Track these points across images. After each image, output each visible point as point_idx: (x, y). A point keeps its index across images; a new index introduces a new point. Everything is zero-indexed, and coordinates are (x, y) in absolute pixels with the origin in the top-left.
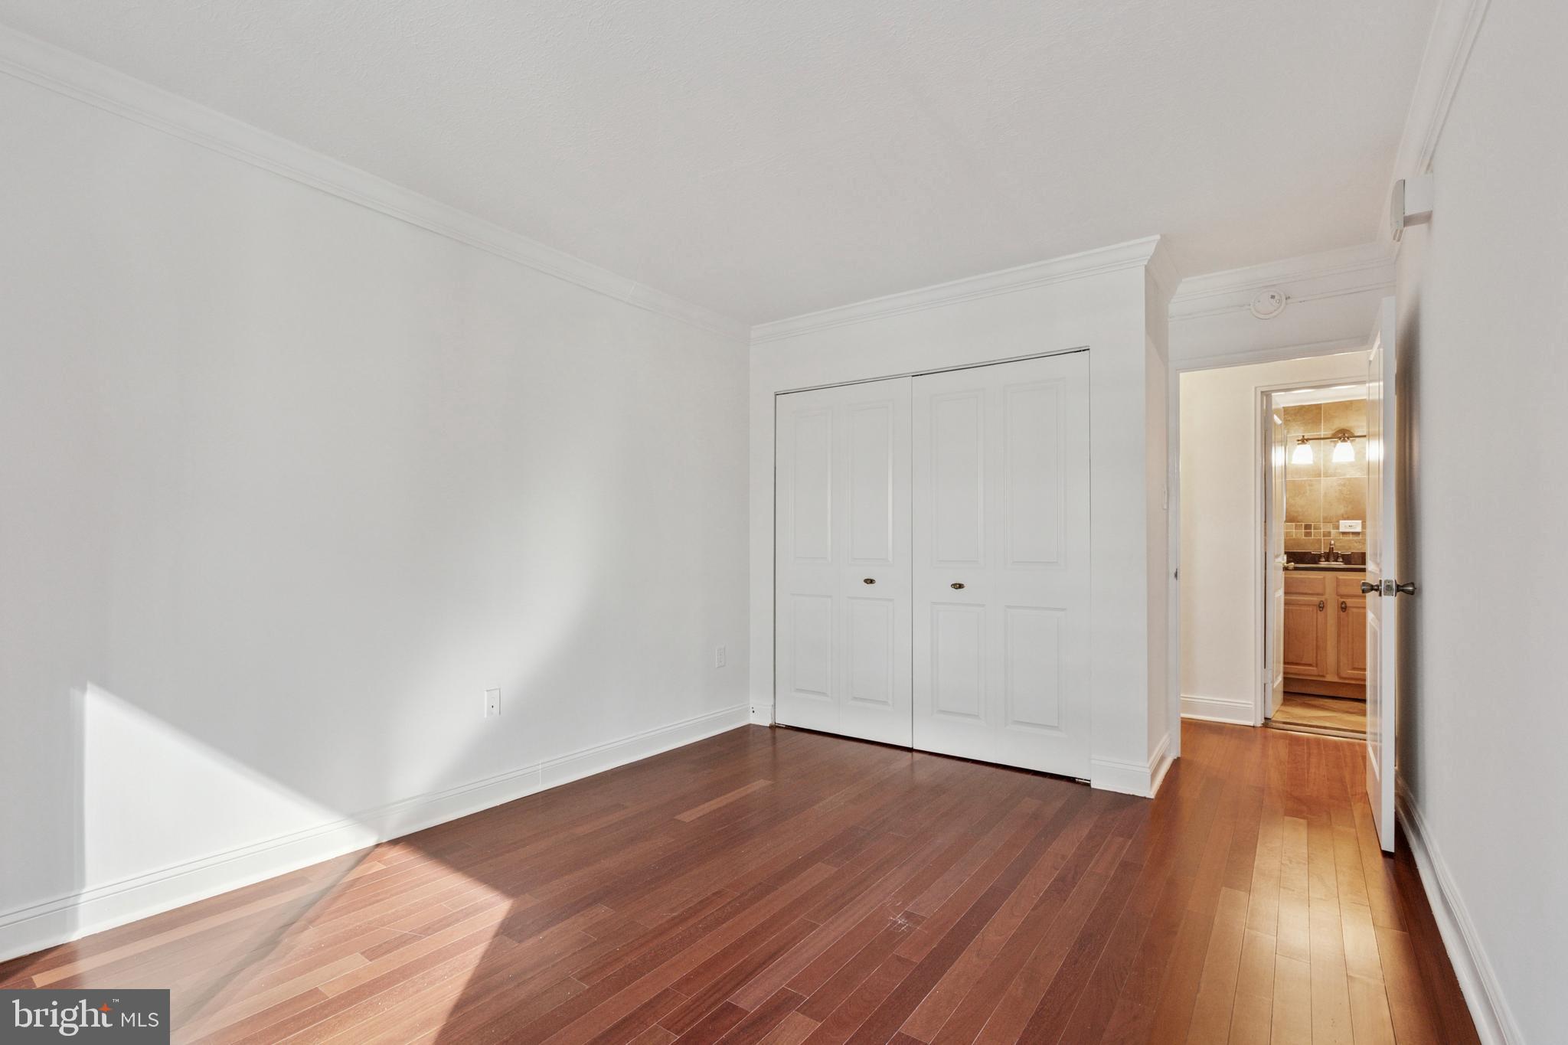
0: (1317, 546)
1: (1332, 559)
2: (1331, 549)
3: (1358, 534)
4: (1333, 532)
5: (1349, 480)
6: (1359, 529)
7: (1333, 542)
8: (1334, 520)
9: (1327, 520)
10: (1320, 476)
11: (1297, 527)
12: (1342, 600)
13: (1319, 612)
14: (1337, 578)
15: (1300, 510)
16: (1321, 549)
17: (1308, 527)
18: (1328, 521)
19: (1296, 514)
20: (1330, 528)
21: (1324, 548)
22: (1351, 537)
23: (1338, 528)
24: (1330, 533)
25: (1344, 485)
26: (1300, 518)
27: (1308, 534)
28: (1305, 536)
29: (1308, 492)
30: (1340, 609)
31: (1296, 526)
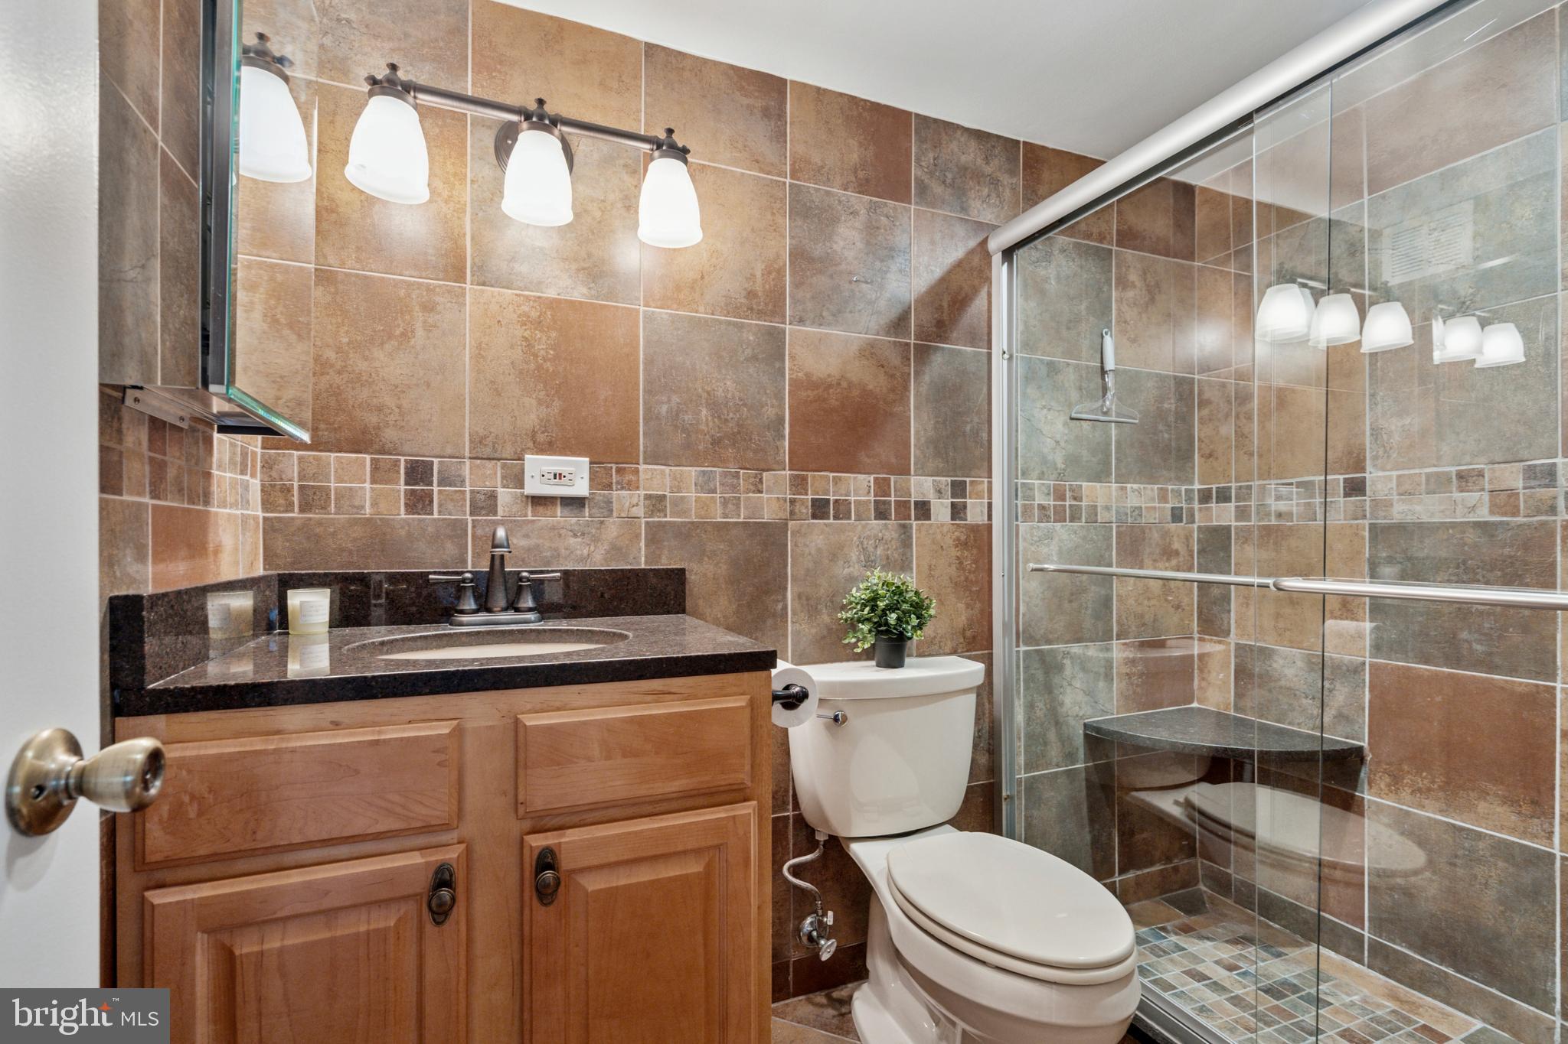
0: (451, 549)
1: (500, 599)
2: (498, 562)
3: (575, 503)
4: (505, 496)
5: (554, 304)
6: (581, 487)
7: (501, 533)
8: (508, 451)
9: (484, 450)
10: (461, 278)
11: (378, 474)
12: (538, 841)
13: (430, 928)
14: (517, 721)
15: (389, 401)
16: (464, 562)
17: (418, 472)
18: (487, 451)
19: (373, 419)
20: (492, 476)
21: (476, 555)
22: (558, 516)
23: (520, 484)
24: (492, 497)
25: (538, 324)
26: (390, 434)
27: (419, 502)
28: (411, 508)
29: (420, 333)
30: (529, 891)
31: (376, 466)
